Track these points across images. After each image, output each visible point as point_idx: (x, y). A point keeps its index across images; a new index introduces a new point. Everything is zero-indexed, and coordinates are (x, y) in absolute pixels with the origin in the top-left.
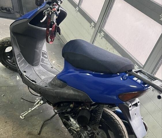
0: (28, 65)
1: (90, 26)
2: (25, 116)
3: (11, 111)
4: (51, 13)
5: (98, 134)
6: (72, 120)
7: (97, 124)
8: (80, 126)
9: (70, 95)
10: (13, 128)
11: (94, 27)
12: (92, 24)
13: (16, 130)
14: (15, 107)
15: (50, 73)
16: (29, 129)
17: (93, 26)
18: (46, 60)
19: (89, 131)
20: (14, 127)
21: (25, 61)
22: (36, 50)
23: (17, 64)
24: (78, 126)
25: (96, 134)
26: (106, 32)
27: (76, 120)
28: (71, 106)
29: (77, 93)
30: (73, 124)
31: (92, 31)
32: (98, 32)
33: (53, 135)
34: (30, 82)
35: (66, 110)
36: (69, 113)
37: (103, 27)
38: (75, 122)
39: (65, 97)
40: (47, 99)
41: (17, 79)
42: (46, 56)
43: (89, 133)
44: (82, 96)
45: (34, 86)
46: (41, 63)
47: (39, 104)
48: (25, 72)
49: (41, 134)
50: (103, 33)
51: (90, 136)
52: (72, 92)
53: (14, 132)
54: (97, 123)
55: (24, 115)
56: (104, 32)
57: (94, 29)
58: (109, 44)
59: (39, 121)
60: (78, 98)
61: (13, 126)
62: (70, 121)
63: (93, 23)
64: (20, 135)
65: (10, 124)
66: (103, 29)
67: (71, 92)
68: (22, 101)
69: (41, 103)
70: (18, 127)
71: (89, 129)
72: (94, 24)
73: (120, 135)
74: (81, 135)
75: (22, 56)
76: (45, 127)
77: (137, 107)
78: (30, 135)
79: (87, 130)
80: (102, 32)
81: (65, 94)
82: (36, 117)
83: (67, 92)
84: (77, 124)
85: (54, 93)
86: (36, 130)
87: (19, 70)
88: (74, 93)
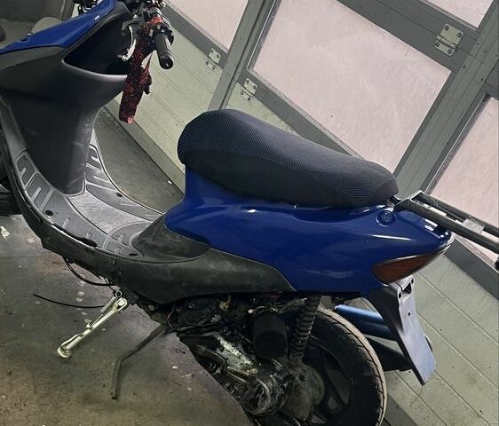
0: (52, 190)
1: (207, 63)
2: (72, 349)
3: (16, 339)
4: (152, 31)
5: (302, 378)
6: (227, 346)
7: (299, 351)
8: (252, 361)
9: (222, 275)
10: (35, 387)
11: (222, 64)
12: (214, 55)
13: (47, 395)
14: (23, 326)
15: (121, 212)
16: (82, 387)
17: (217, 61)
18: (98, 171)
19: (279, 373)
20: (39, 385)
21: (41, 178)
22: (77, 143)
23: (22, 191)
24: (249, 362)
25: (297, 378)
26: (262, 80)
27: (240, 346)
28: (223, 305)
29: (245, 270)
30: (231, 358)
31: (214, 77)
32: (234, 82)
33: (155, 396)
34: (74, 243)
35: (206, 320)
36: (216, 327)
37: (252, 65)
38: (236, 353)
39: (208, 281)
40: (141, 293)
41: (4, 236)
42: (97, 160)
43: (281, 378)
44: (261, 275)
45: (92, 257)
46: (87, 182)
47: (114, 308)
48: (49, 213)
49: (122, 398)
50: (254, 84)
51: (285, 385)
52: (230, 265)
53: (42, 402)
54: (299, 348)
55: (68, 347)
56: (255, 80)
57: (219, 71)
58: (275, 116)
59: (105, 361)
60: (248, 283)
61: (33, 383)
62: (222, 349)
63: (215, 53)
64: (61, 407)
65: (24, 378)
66: (250, 71)
67: (227, 266)
68: (38, 303)
69: (119, 307)
70: (51, 385)
71: (279, 366)
72: (218, 57)
73: (366, 374)
74: (261, 386)
75: (33, 165)
76: (127, 377)
77: (409, 296)
78: (91, 403)
79: (274, 371)
80: (251, 82)
81: (207, 273)
82: (93, 350)
83: (212, 266)
84: (244, 358)
85: (168, 273)
86: (104, 386)
87: (32, 208)
88: (235, 270)
